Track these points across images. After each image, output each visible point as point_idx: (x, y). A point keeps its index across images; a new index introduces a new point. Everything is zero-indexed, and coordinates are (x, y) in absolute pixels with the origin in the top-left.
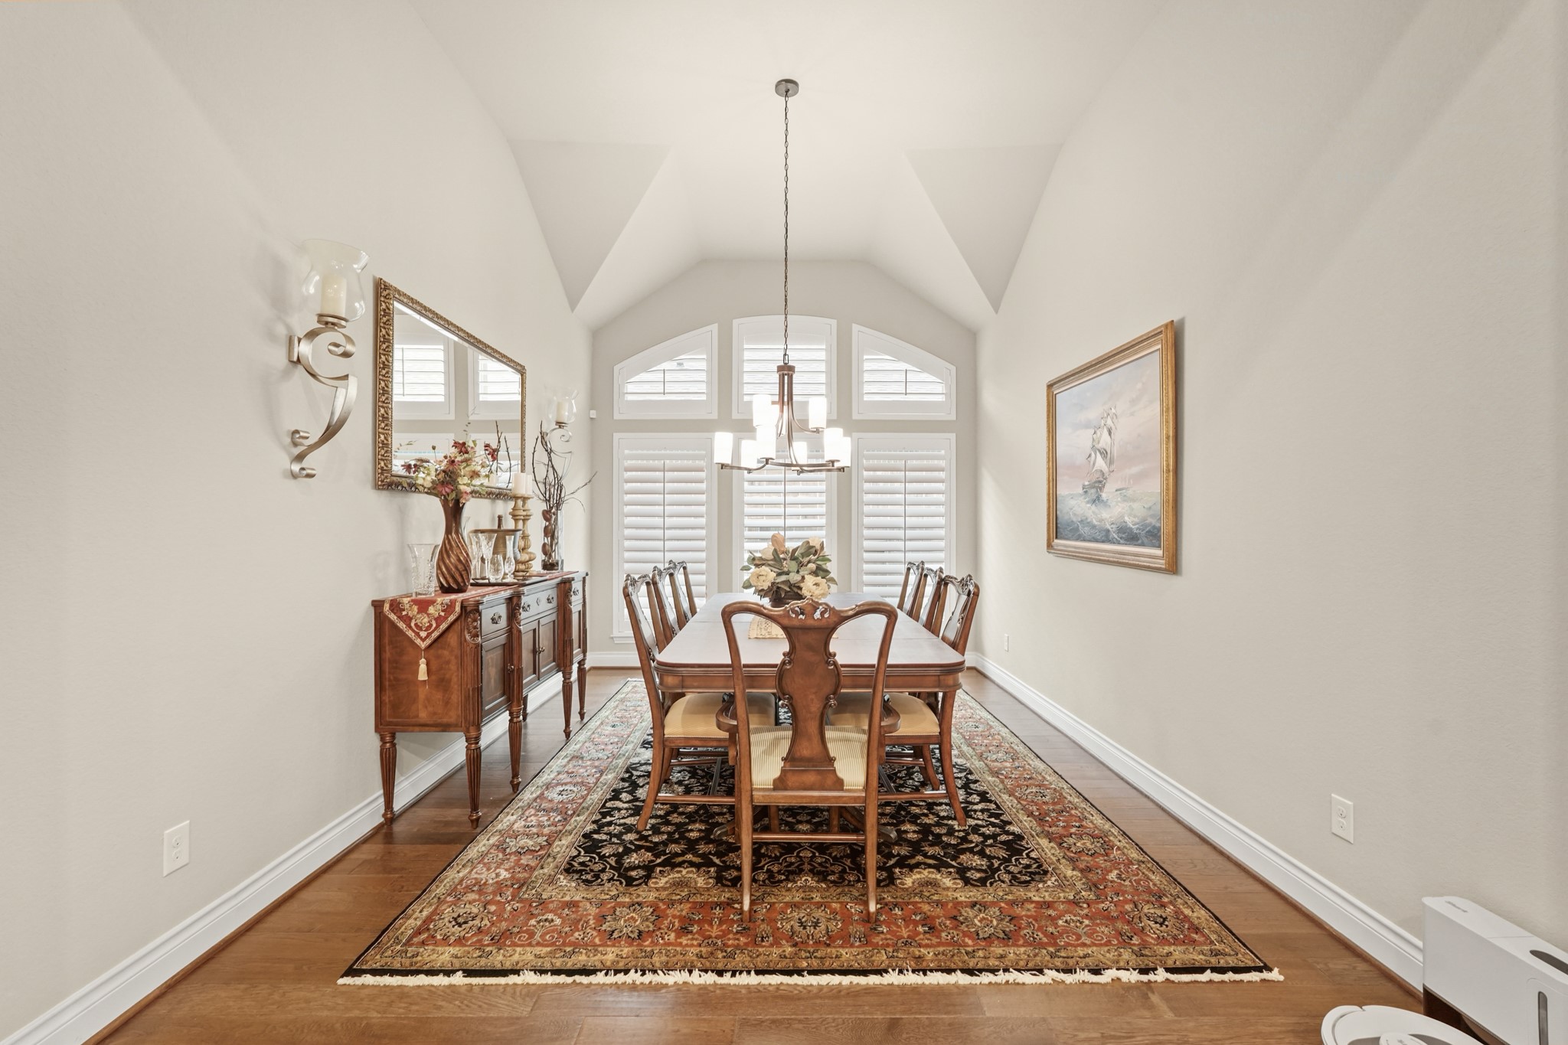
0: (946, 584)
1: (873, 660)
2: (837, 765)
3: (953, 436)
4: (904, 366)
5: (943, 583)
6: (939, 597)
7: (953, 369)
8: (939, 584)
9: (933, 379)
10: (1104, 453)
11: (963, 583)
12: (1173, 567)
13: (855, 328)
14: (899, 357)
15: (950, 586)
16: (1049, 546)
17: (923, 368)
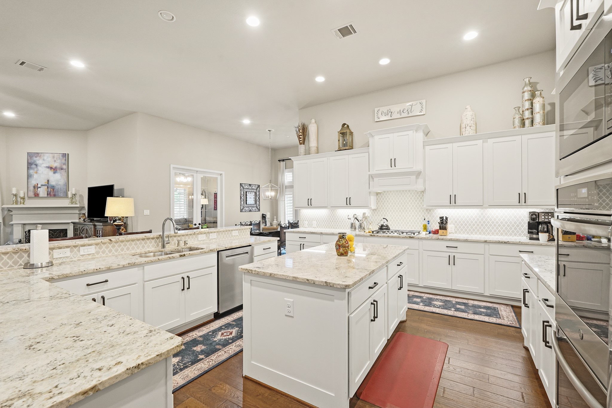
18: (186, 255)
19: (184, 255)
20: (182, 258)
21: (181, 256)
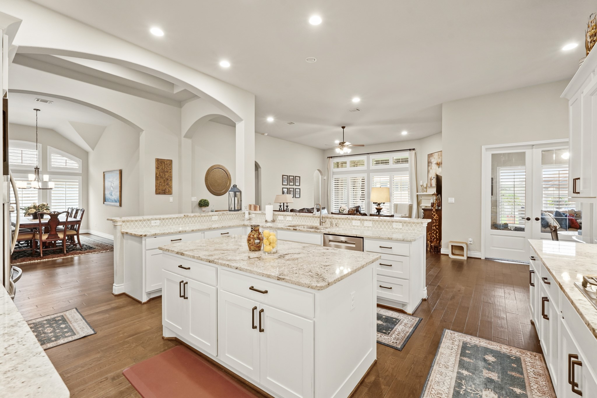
0: (78, 210)
1: (65, 221)
2: (58, 235)
3: (81, 177)
4: (65, 158)
5: (77, 211)
6: (77, 213)
7: (81, 160)
8: (77, 210)
9: (75, 162)
10: (112, 187)
11: (82, 210)
12: (121, 205)
13: (48, 147)
14: (63, 156)
15: (79, 211)
16: (104, 203)
17: (72, 159)
18: (297, 230)
19: (296, 230)
20: (295, 231)
21: (294, 229)
